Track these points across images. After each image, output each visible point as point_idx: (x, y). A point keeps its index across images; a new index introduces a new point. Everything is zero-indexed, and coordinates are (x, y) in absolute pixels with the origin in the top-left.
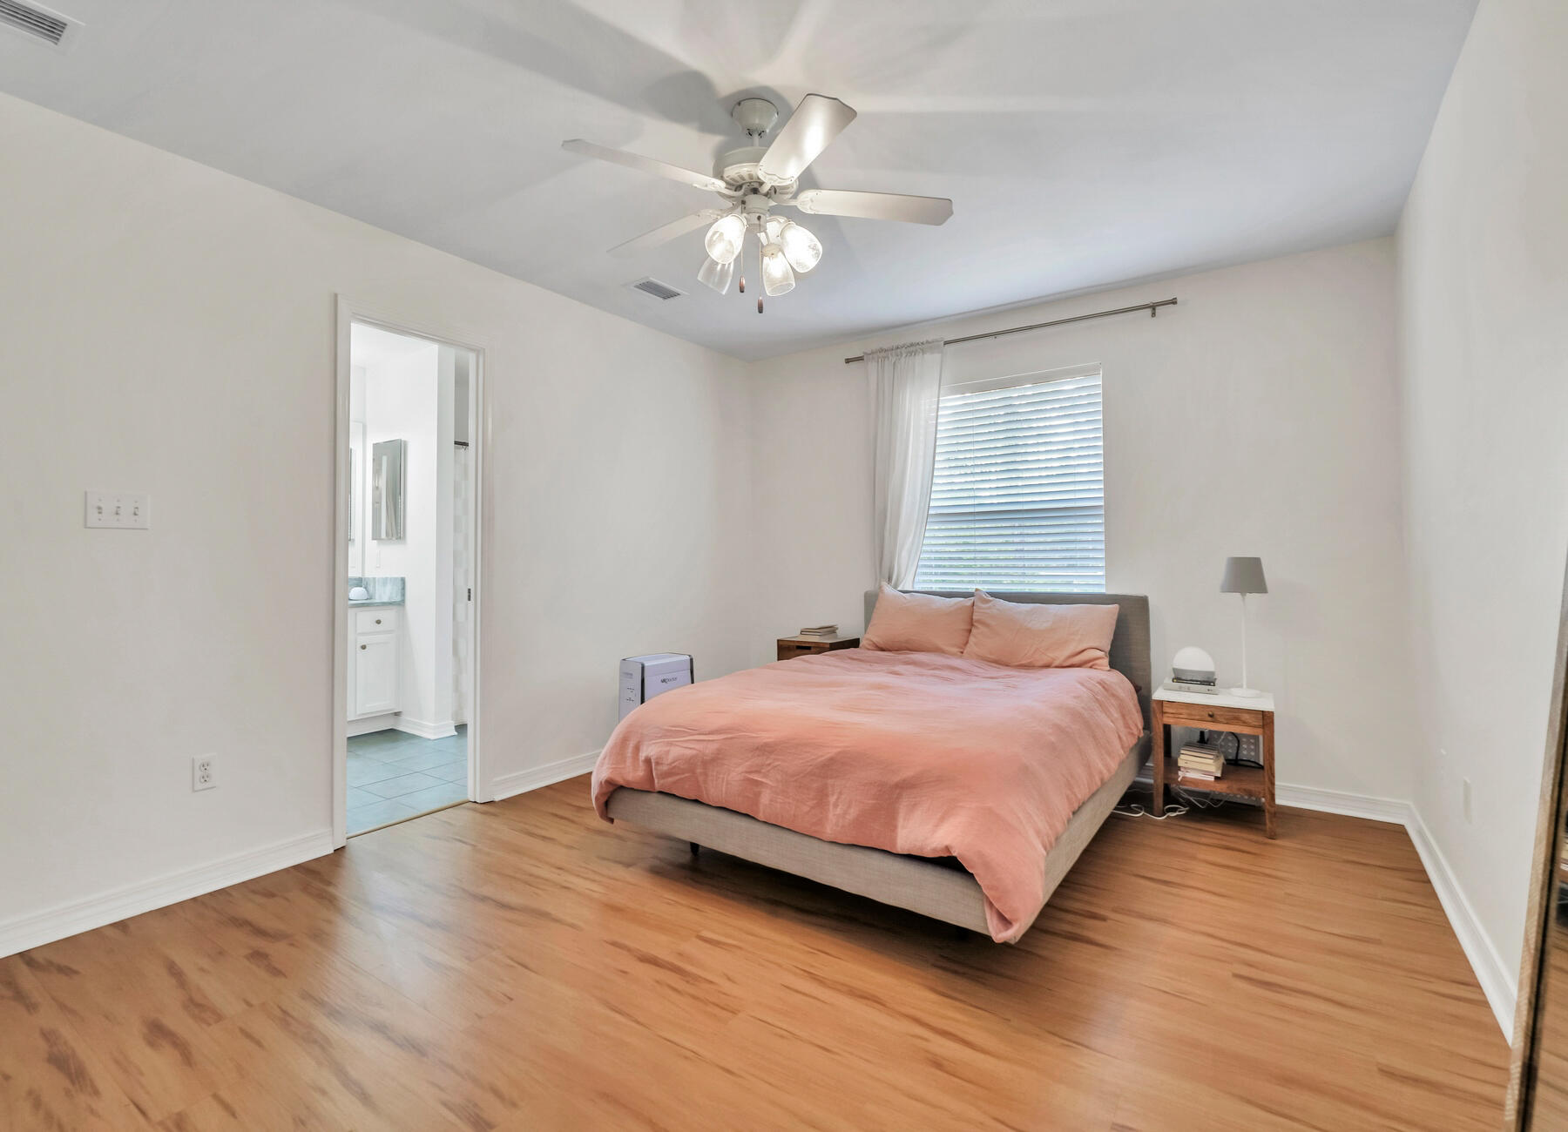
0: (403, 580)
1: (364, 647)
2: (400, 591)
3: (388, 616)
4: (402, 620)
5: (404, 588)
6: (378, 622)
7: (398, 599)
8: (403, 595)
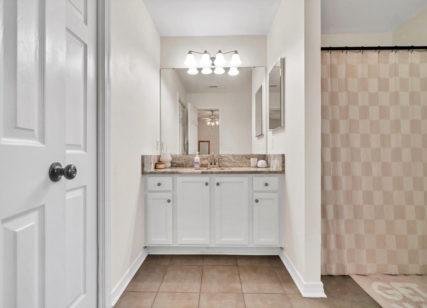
0: (283, 156)
1: (257, 201)
2: (281, 164)
3: (273, 180)
4: (283, 185)
5: (284, 162)
6: (267, 185)
7: (280, 169)
8: (283, 167)
